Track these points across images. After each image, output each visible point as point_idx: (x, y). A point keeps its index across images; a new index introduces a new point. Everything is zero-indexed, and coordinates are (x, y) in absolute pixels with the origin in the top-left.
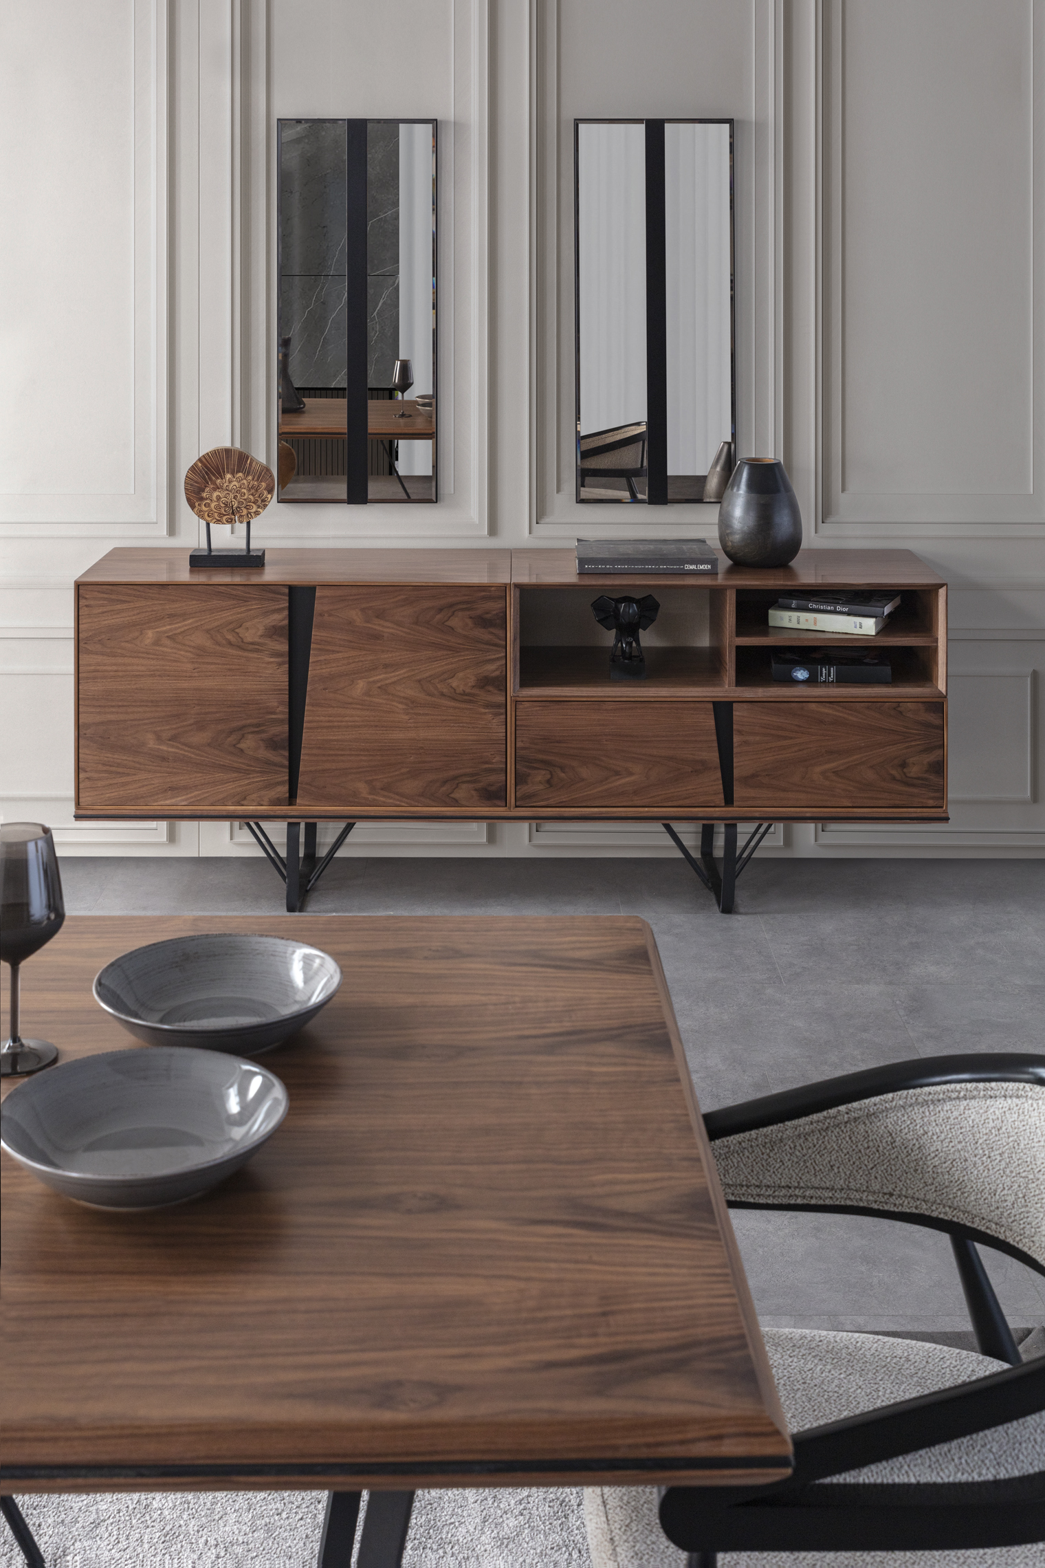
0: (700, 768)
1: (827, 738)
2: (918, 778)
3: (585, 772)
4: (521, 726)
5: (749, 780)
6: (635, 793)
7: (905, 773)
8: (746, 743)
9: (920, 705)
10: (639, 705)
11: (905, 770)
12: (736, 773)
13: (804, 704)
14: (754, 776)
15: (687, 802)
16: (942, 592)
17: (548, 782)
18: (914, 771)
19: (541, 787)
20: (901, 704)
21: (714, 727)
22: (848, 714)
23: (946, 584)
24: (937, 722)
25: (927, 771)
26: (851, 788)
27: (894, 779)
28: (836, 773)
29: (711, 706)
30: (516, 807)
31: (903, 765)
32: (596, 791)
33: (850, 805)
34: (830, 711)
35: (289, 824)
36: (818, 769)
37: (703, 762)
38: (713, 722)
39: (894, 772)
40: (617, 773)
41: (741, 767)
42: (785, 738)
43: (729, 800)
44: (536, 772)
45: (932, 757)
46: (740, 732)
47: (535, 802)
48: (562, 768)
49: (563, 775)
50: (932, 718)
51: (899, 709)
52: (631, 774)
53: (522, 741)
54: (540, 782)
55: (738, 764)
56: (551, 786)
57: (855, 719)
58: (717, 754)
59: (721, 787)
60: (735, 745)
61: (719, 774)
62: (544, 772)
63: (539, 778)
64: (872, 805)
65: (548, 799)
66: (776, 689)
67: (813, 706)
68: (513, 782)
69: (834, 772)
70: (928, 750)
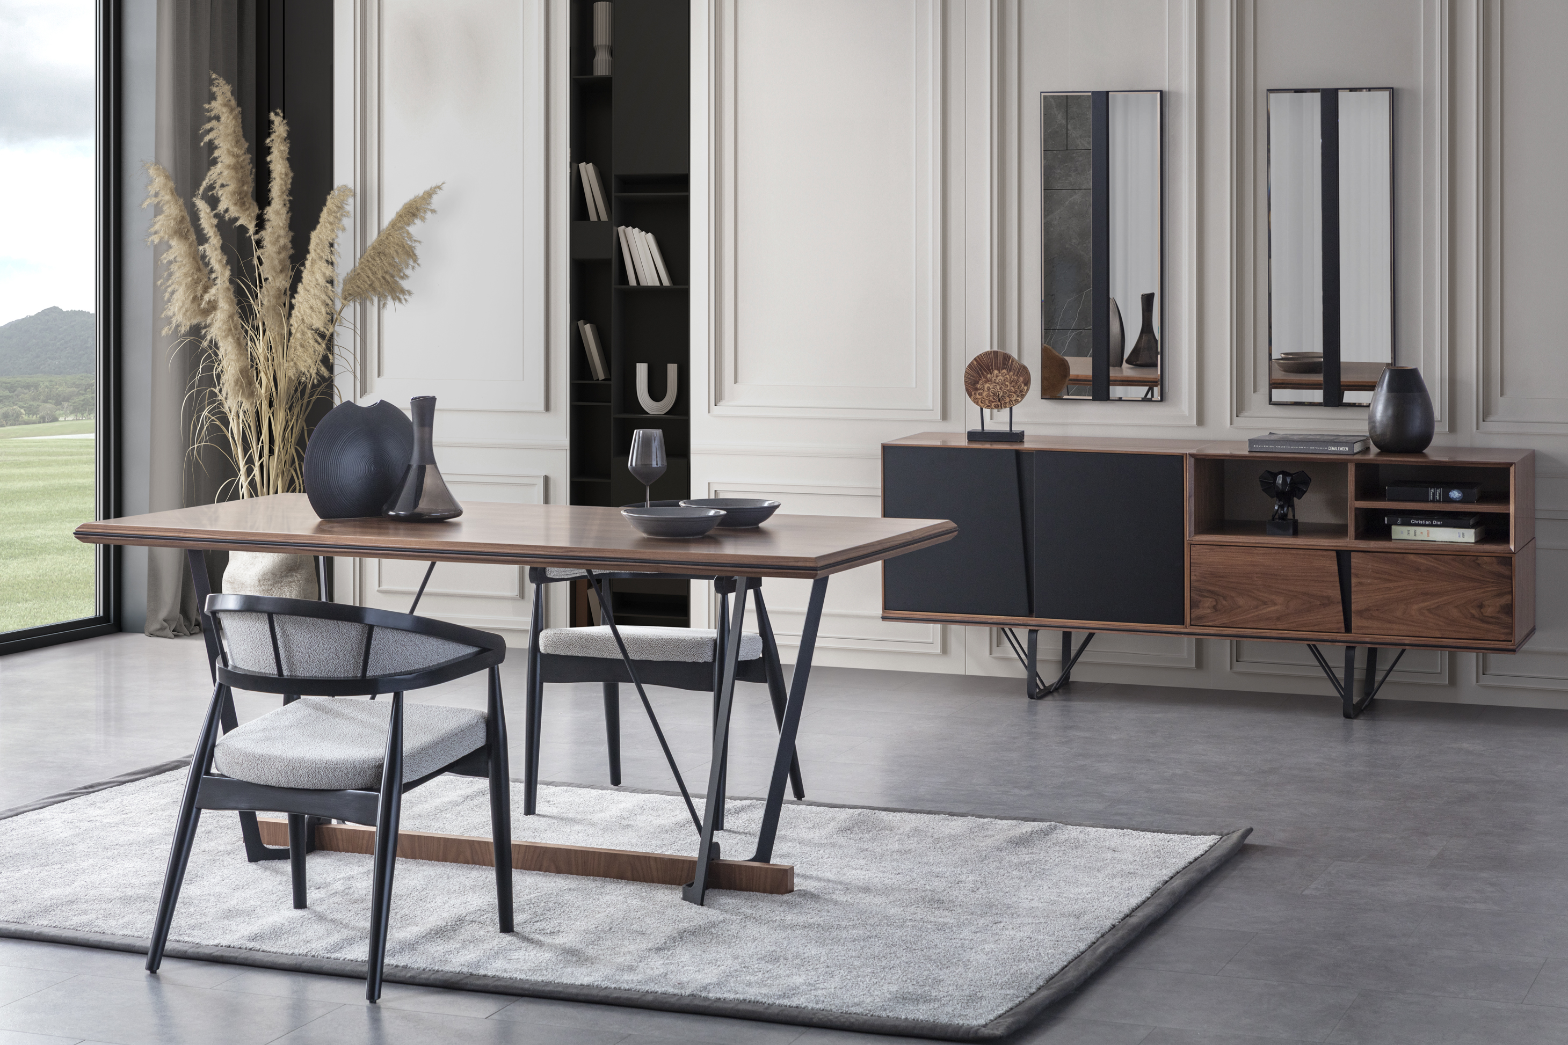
0: (1326, 602)
1: (1422, 582)
2: (1491, 617)
3: (1241, 601)
4: (1195, 563)
5: (1360, 613)
6: (1278, 619)
7: (1482, 613)
8: (1361, 584)
9: (1493, 558)
10: (1281, 551)
11: (1482, 610)
12: (1354, 607)
13: (1405, 555)
14: (1367, 610)
15: (1316, 628)
16: (1512, 469)
17: (1214, 607)
18: (1489, 611)
19: (1209, 611)
20: (1479, 558)
21: (1337, 571)
22: (1439, 564)
23: (1515, 463)
24: (1507, 573)
25: (1499, 612)
26: (1441, 623)
27: (1473, 617)
28: (1429, 610)
29: (1334, 554)
30: (1191, 625)
31: (1481, 606)
32: (1250, 616)
33: (1440, 636)
34: (1425, 562)
35: (1030, 631)
36: (1415, 607)
37: (1328, 598)
38: (1336, 567)
39: (1473, 612)
40: (1265, 603)
41: (1358, 601)
42: (1390, 581)
43: (1348, 629)
44: (1205, 599)
45: (1504, 600)
46: (1357, 576)
47: (1205, 622)
48: (1225, 598)
49: (1224, 602)
50: (1503, 570)
51: (1477, 561)
52: (1275, 604)
53: (1195, 575)
54: (1208, 607)
55: (1356, 600)
56: (1216, 611)
57: (1443, 568)
58: (1339, 592)
59: (1342, 618)
60: (1353, 585)
61: (1341, 608)
62: (1211, 600)
63: (1207, 605)
64: (1457, 637)
65: (1214, 621)
66: (1384, 542)
67: (1412, 557)
68: (1189, 606)
69: (1427, 610)
70: (1500, 595)
